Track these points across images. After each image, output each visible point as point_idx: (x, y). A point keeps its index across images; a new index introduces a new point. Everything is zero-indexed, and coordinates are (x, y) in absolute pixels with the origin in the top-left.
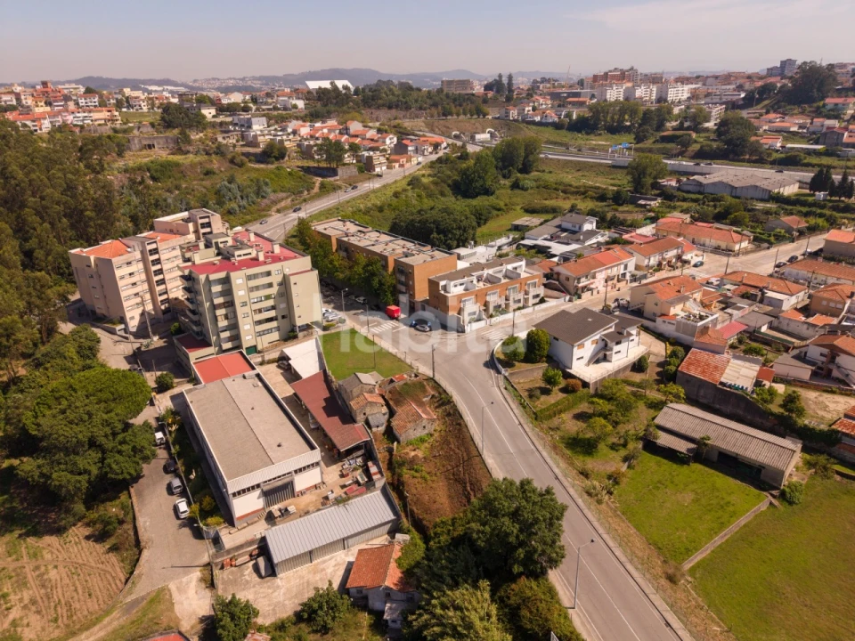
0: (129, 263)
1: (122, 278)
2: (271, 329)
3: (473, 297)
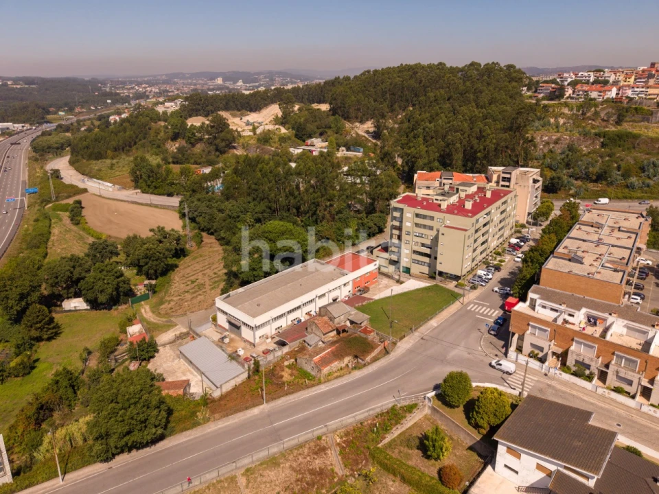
2: (424, 262)
3: (549, 329)
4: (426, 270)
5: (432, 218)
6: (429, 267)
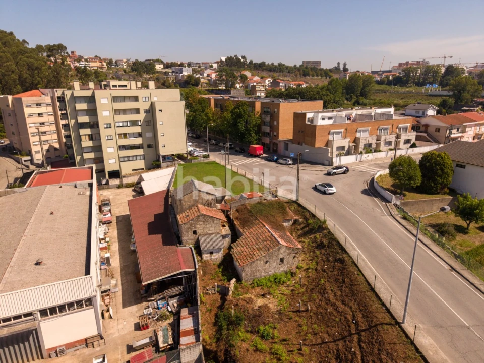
0: (38, 105)
1: (31, 116)
2: (136, 156)
3: (343, 130)
4: (141, 164)
5: (136, 99)
6: (144, 159)
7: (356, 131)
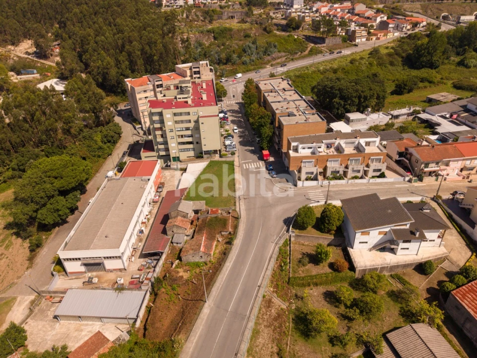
0: (145, 91)
1: (140, 99)
2: (189, 149)
3: (314, 160)
4: (192, 153)
5: (189, 114)
6: (194, 150)
7: (327, 161)
